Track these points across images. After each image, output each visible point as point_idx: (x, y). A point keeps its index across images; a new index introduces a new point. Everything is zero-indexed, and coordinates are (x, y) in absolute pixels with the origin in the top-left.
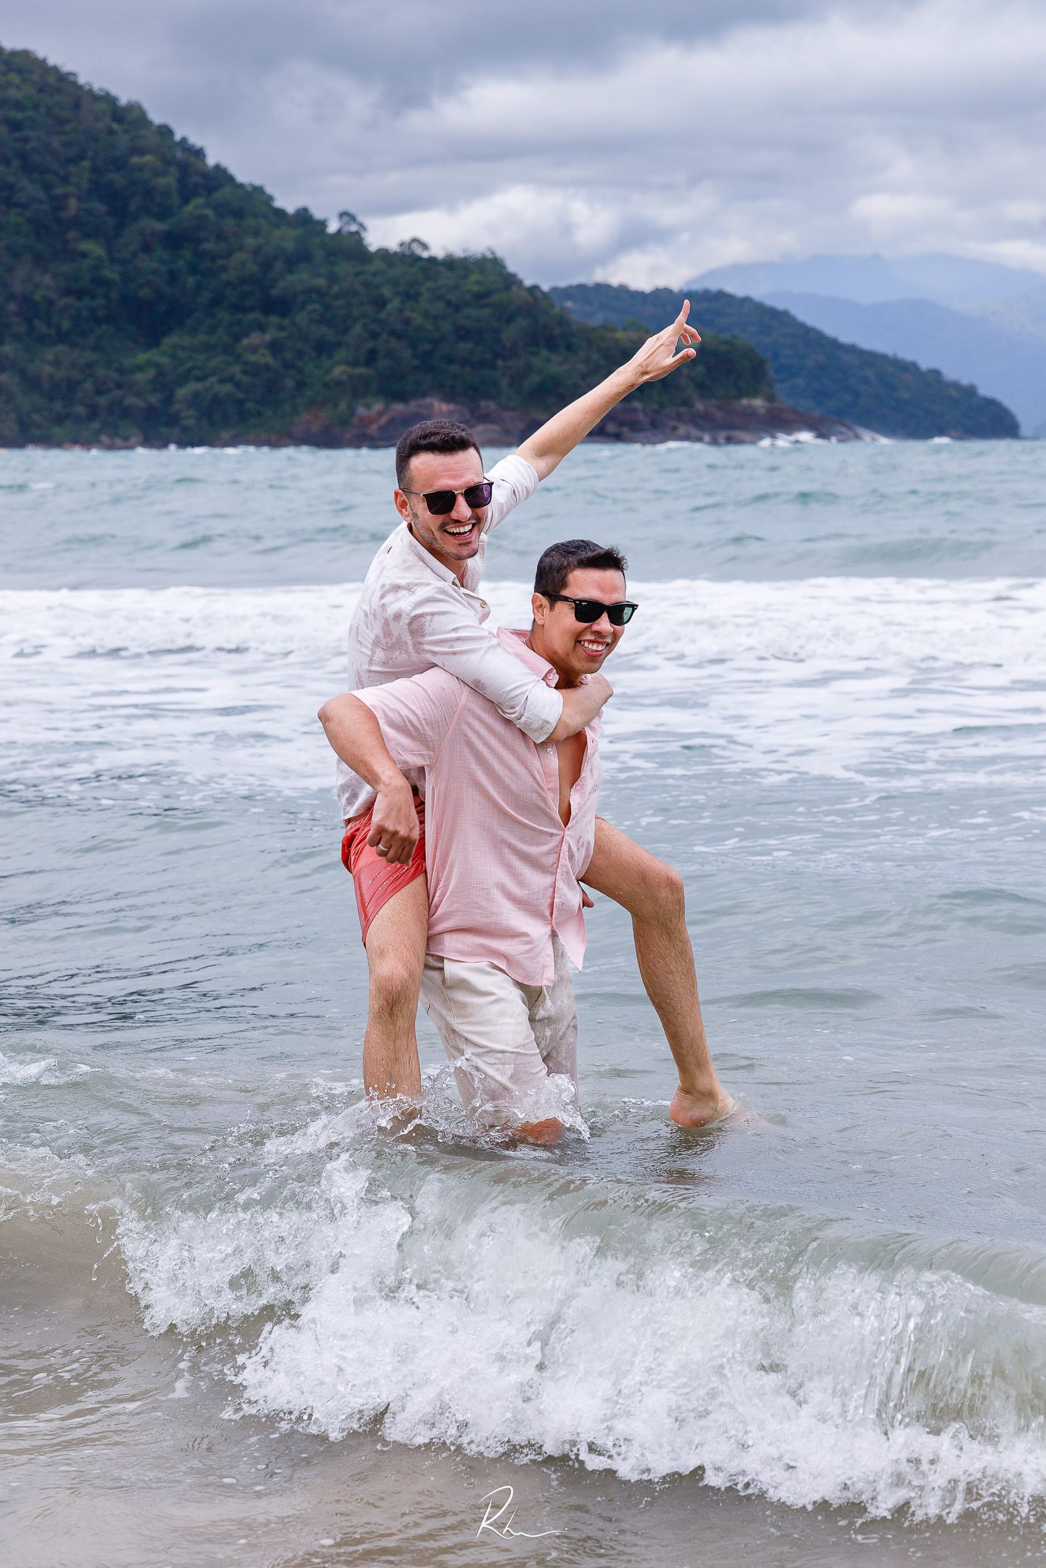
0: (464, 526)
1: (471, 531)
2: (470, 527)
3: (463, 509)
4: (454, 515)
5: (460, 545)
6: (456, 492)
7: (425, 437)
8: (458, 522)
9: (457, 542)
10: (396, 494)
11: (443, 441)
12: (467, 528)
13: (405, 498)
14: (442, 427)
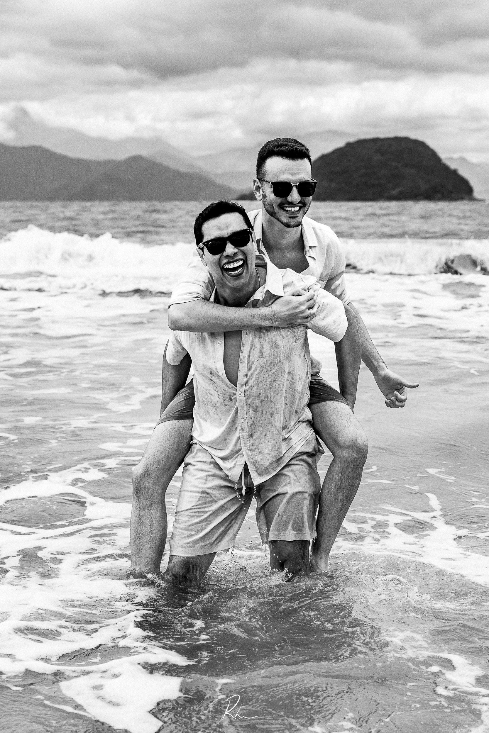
0: (294, 207)
1: (298, 211)
2: (298, 208)
3: (295, 196)
4: (289, 199)
5: (290, 217)
6: (293, 184)
7: (278, 146)
8: (292, 204)
9: (288, 215)
10: (255, 181)
11: (289, 150)
12: (296, 209)
13: (259, 184)
14: (290, 142)
